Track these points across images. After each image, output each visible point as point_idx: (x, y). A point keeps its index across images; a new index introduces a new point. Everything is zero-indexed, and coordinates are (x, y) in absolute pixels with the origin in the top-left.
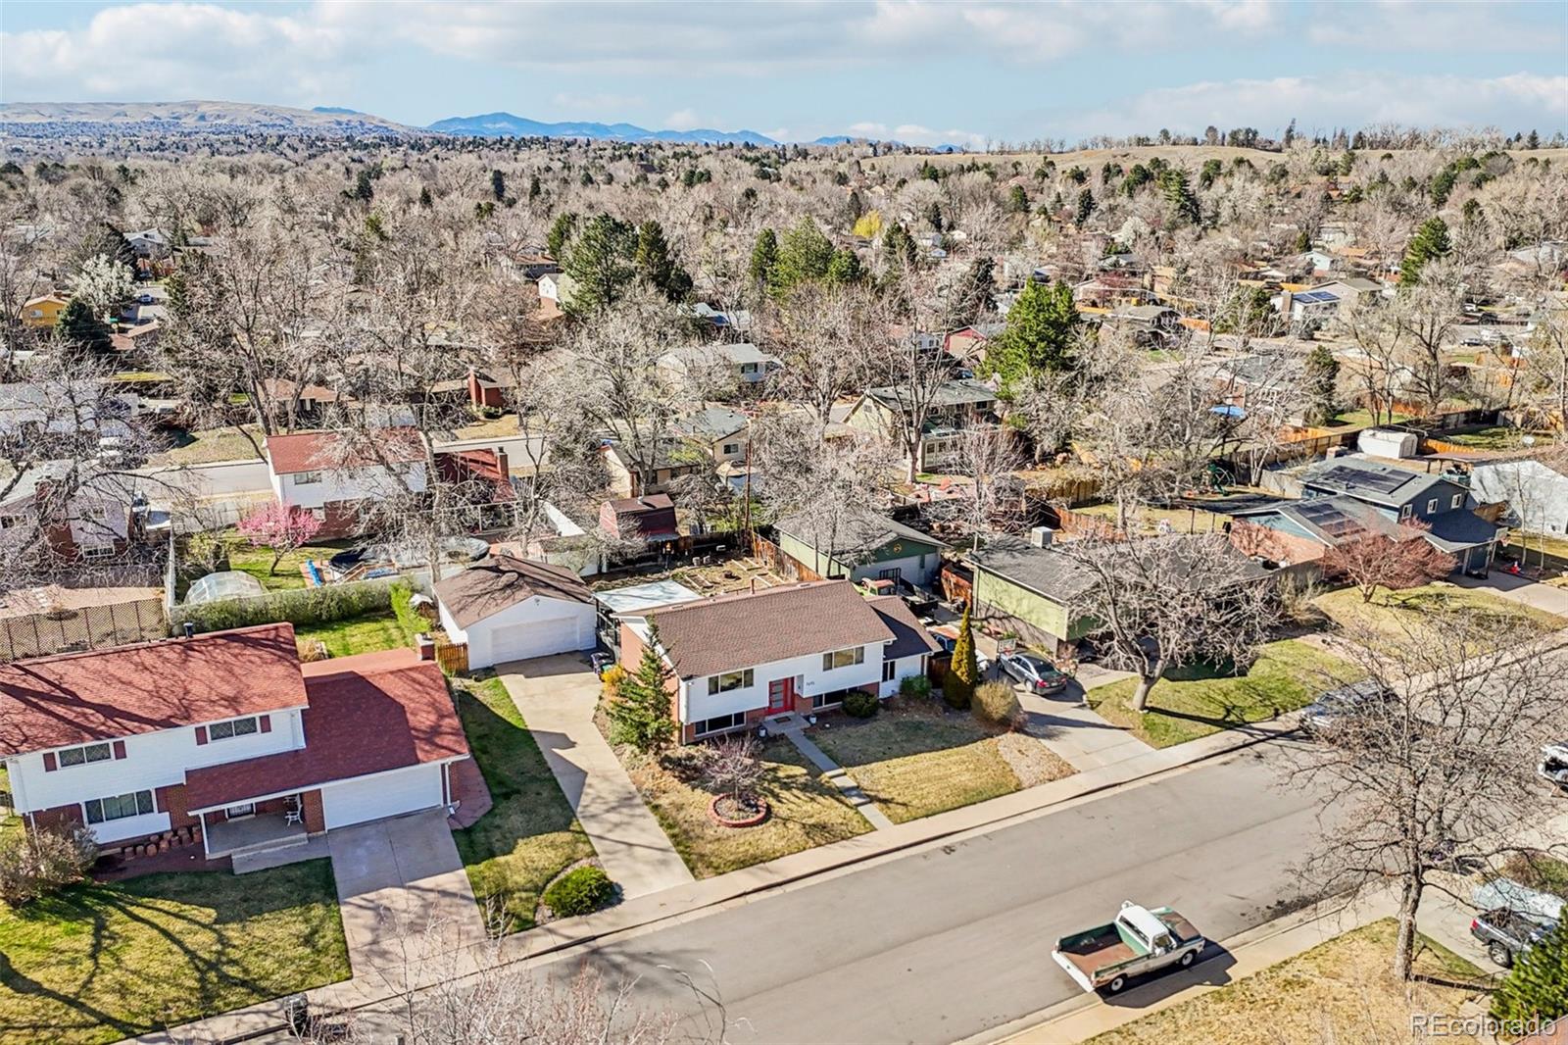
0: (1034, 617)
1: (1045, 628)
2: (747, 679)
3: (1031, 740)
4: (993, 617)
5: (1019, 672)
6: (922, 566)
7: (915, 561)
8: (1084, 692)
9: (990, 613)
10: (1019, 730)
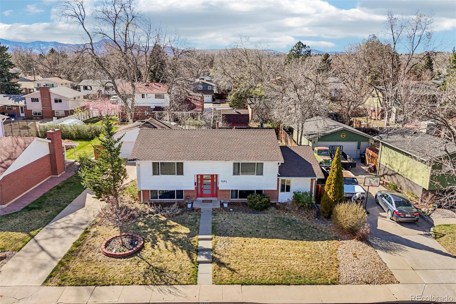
0: (410, 174)
1: (415, 181)
2: (180, 169)
3: (370, 248)
4: (387, 174)
5: (385, 204)
6: (359, 148)
7: (354, 144)
8: (433, 225)
9: (385, 172)
10: (364, 239)
